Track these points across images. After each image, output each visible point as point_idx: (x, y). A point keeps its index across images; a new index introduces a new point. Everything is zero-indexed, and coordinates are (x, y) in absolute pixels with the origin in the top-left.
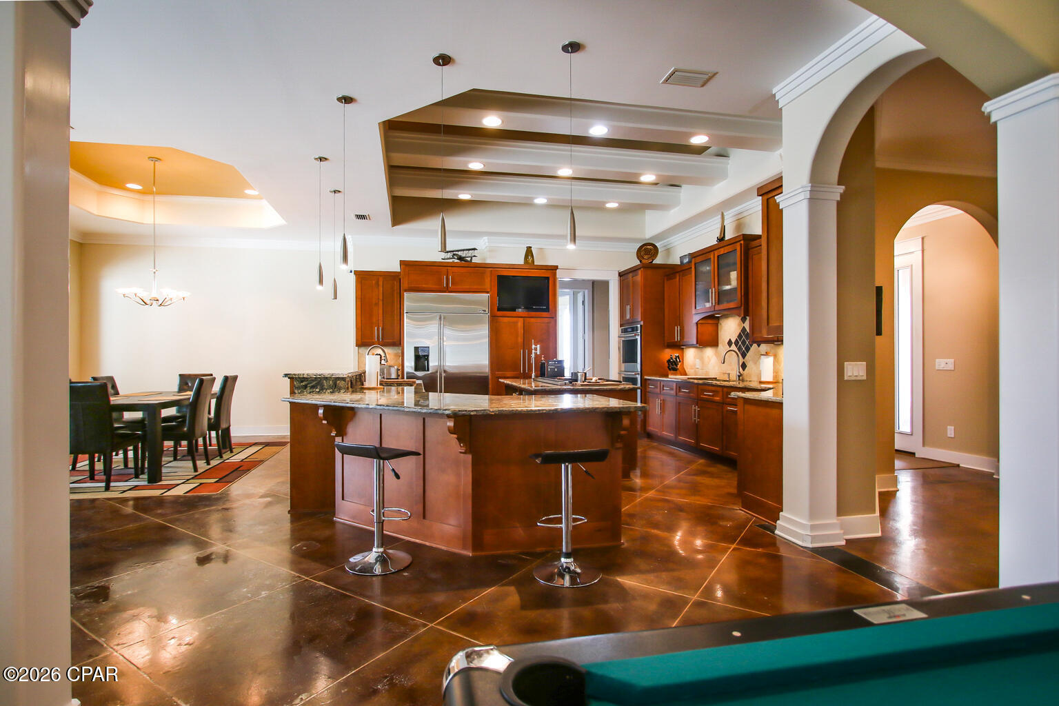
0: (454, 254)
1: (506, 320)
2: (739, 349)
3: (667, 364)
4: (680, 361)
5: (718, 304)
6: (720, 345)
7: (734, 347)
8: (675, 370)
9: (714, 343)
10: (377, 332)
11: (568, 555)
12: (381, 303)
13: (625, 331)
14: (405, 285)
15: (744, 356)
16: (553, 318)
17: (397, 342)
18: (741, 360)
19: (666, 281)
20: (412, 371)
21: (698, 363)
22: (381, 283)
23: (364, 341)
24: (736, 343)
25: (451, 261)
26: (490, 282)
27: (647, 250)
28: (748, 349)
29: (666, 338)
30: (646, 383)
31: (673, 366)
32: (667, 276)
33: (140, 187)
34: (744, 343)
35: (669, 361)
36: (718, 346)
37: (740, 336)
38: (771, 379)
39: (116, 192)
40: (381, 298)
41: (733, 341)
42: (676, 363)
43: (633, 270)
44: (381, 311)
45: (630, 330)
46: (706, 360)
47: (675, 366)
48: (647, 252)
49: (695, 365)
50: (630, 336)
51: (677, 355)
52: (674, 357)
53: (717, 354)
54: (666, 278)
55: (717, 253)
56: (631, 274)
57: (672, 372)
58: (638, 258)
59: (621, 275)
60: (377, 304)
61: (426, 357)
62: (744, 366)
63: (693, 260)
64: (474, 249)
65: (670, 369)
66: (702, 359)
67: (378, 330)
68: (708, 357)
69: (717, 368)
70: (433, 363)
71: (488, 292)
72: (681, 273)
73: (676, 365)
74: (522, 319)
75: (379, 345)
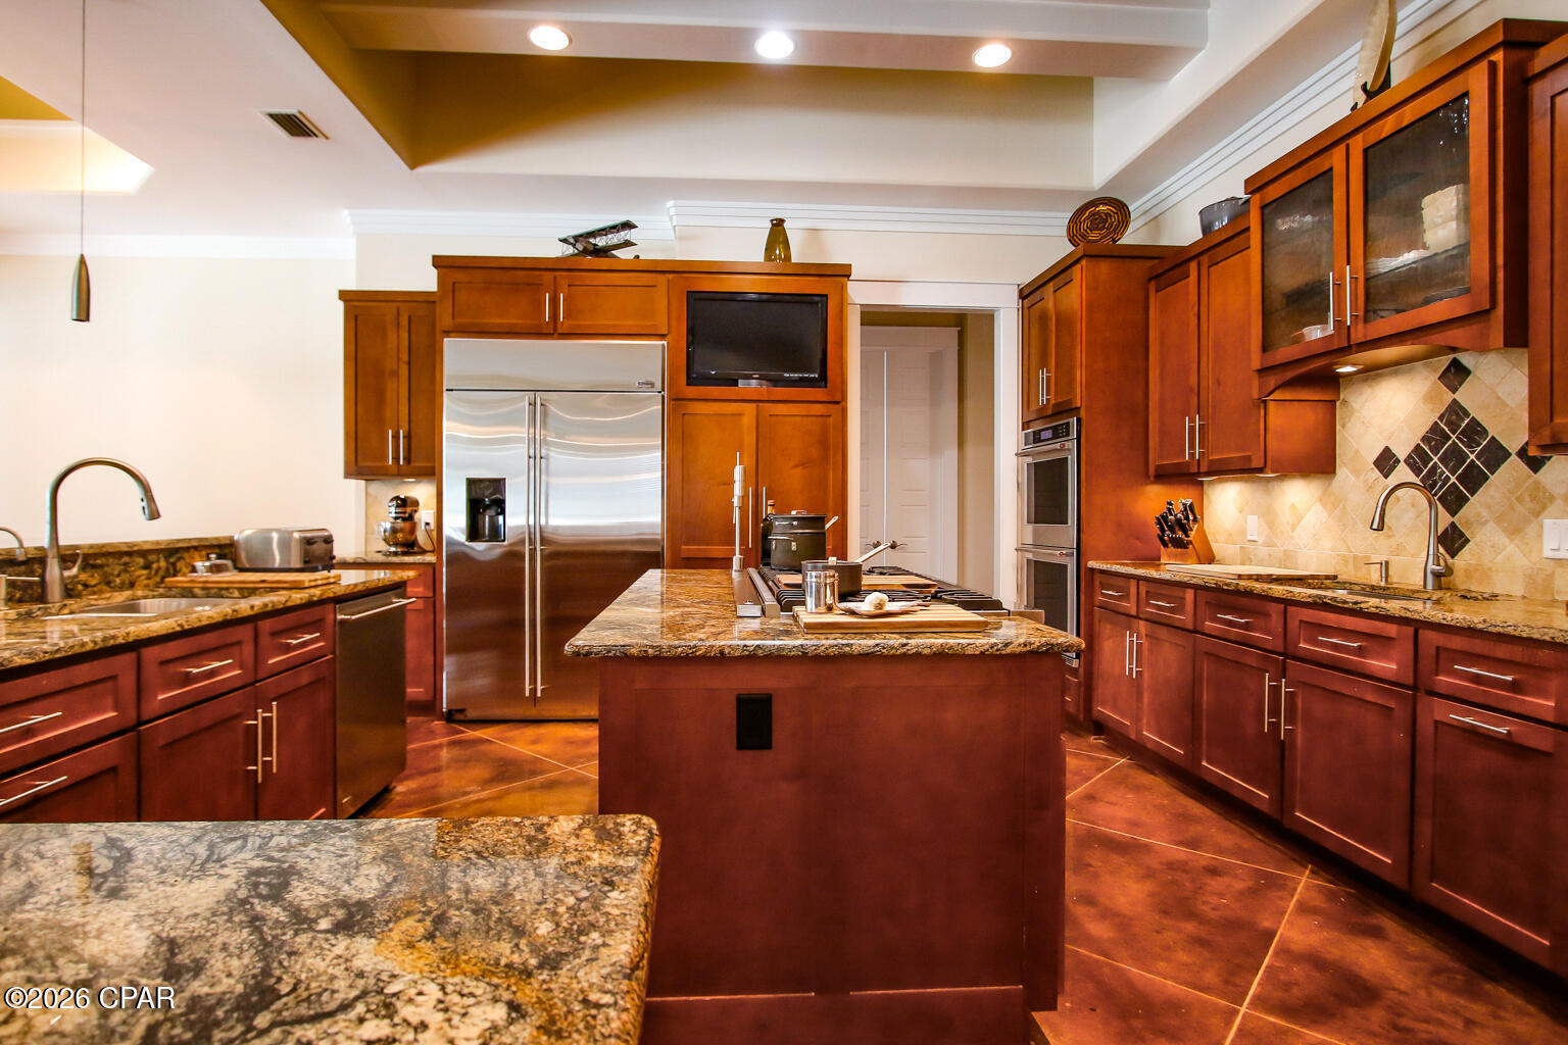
1: (709, 408)
2: (1434, 479)
3: (1156, 529)
4: (1195, 520)
5: (1366, 321)
6: (1342, 471)
7: (1403, 473)
8: (1179, 544)
9: (1320, 462)
10: (392, 449)
12: (404, 371)
13: (1035, 437)
14: (445, 319)
15: (1454, 502)
16: (837, 403)
17: (424, 463)
18: (1445, 518)
19: (1152, 292)
20: (462, 537)
21: (1254, 527)
22: (404, 322)
23: (363, 462)
24: (1417, 460)
26: (667, 308)
27: (1099, 216)
28: (1475, 479)
29: (1152, 455)
30: (1092, 580)
31: (1177, 531)
32: (1156, 277)
34: (1456, 458)
35: (1162, 520)
36: (1333, 472)
37: (1435, 436)
40: (405, 356)
41: (1402, 453)
42: (1183, 525)
43: (1058, 274)
44: (404, 391)
45: (1048, 434)
46: (1285, 516)
47: (1180, 534)
48: (1097, 225)
49: (1243, 532)
50: (1049, 450)
51: (1189, 502)
52: (1178, 508)
53: (1332, 503)
54: (1152, 285)
55: (1358, 144)
56: (1051, 287)
57: (1171, 549)
58: (1071, 239)
59: (1024, 294)
60: (395, 374)
61: (500, 505)
62: (1452, 540)
63: (1257, 196)
64: (628, 225)
65: (1165, 545)
66: (1269, 516)
67: (396, 437)
68: (1293, 506)
70: (515, 518)
71: (662, 336)
72: (1205, 259)
73: (1185, 529)
74: (754, 405)
75: (399, 474)
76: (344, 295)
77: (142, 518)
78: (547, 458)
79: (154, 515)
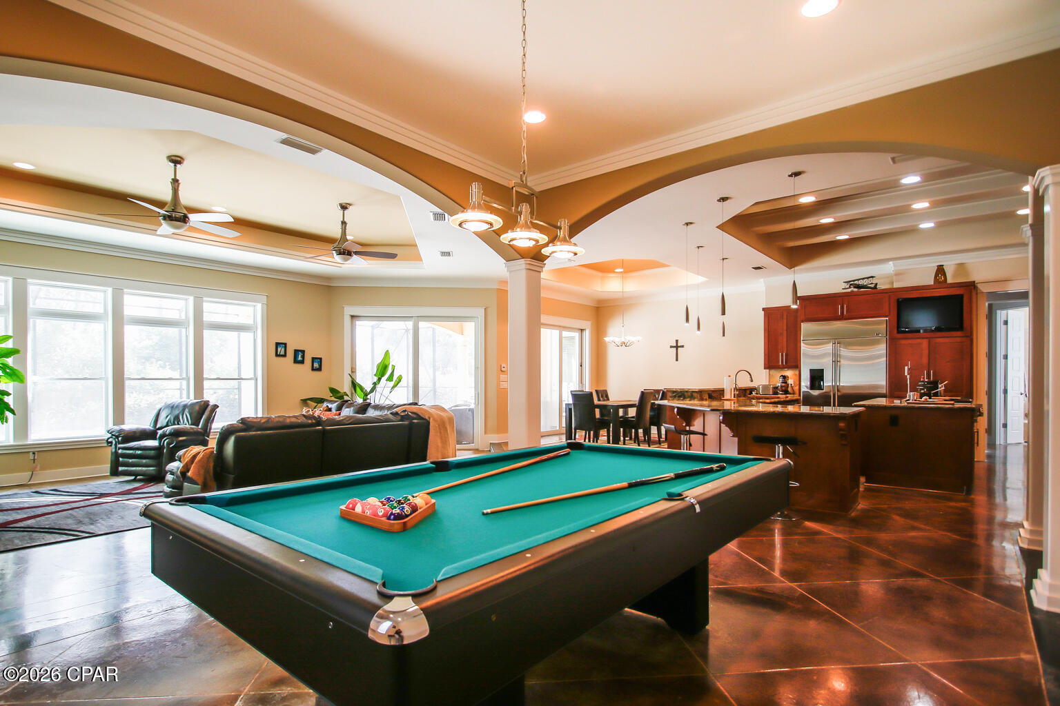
0: (851, 285)
1: (907, 342)
10: (781, 358)
12: (785, 333)
14: (802, 317)
16: (968, 337)
17: (795, 364)
20: (808, 390)
22: (785, 317)
23: (770, 364)
25: (849, 290)
26: (890, 305)
33: (622, 270)
39: (611, 275)
40: (785, 328)
44: (785, 340)
60: (782, 334)
61: (822, 378)
67: (782, 355)
70: (828, 382)
71: (886, 316)
74: (927, 339)
75: (783, 368)
76: (764, 309)
77: (749, 381)
78: (840, 362)
79: (752, 381)
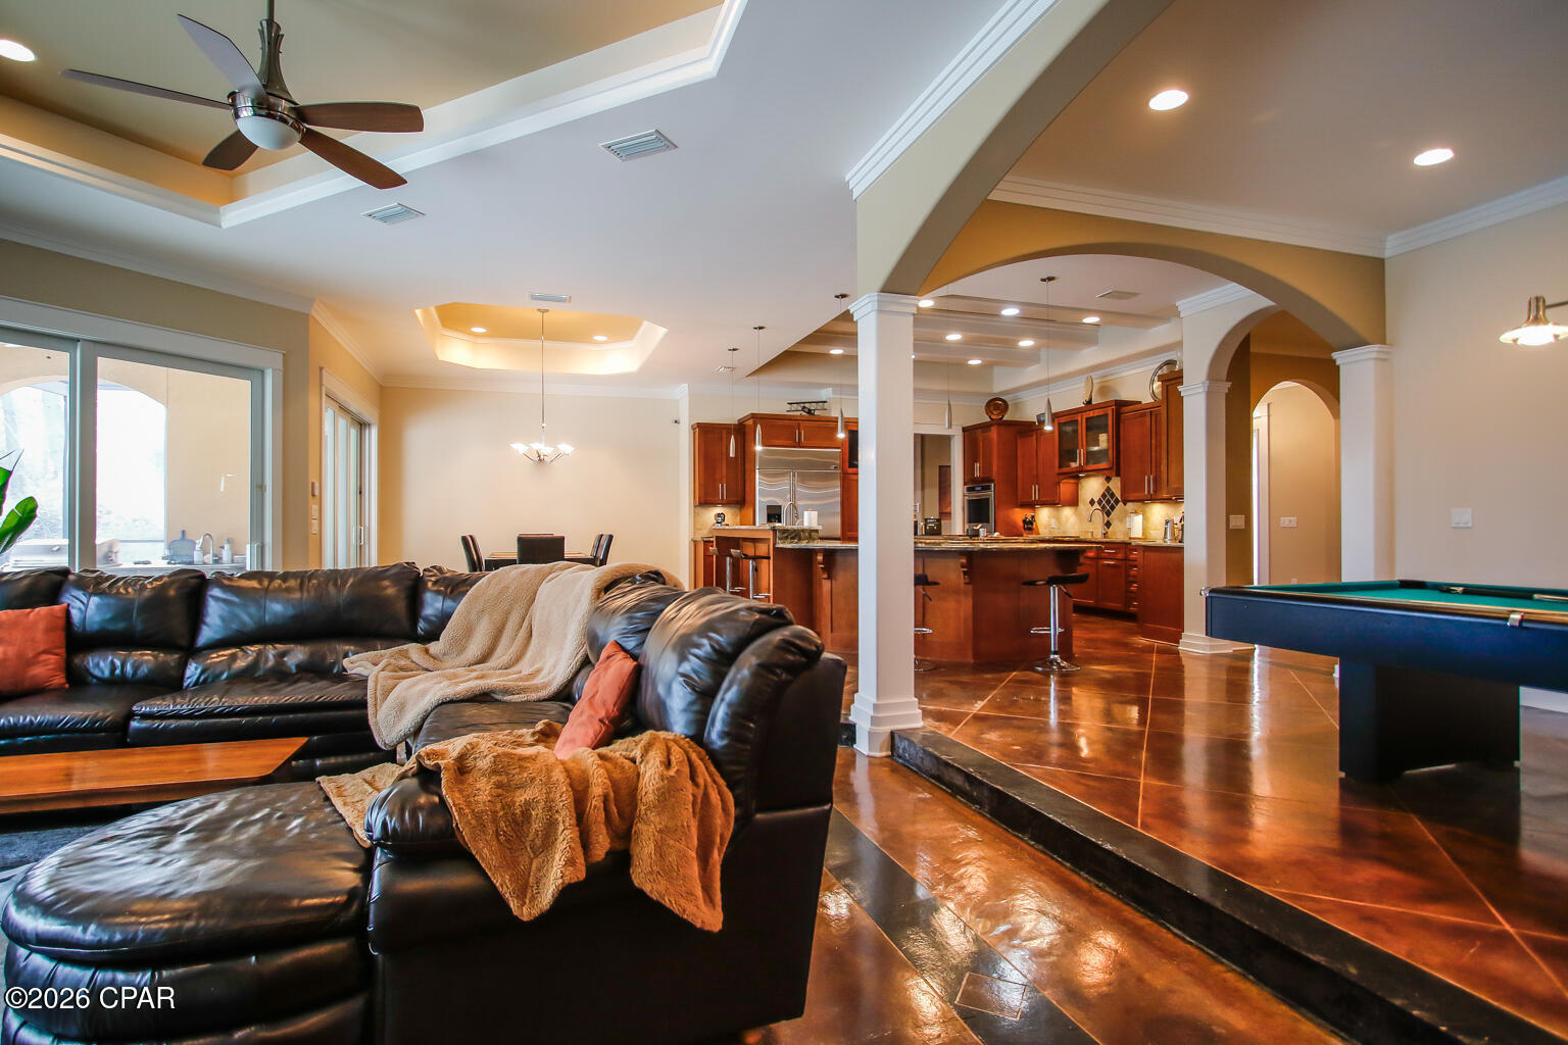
0: (804, 407)
2: (1103, 508)
3: (1022, 524)
4: (1034, 521)
5: (1087, 464)
6: (1080, 505)
7: (1096, 506)
8: (1030, 529)
9: (1074, 502)
10: (721, 490)
11: (1055, 653)
12: (724, 458)
13: (969, 490)
15: (1108, 514)
18: (1106, 518)
19: (1018, 439)
21: (1052, 522)
22: (724, 437)
23: (707, 498)
24: (1100, 502)
25: (798, 413)
27: (997, 405)
28: (1113, 508)
29: (1019, 497)
31: (1029, 524)
32: (1022, 433)
33: (484, 331)
34: (1108, 502)
35: (1023, 521)
36: (1078, 505)
37: (1104, 496)
38: (1140, 536)
39: (461, 336)
40: (724, 452)
42: (1031, 523)
43: (984, 427)
44: (724, 467)
45: (974, 489)
46: (1064, 519)
48: (997, 407)
49: (1049, 524)
50: (980, 495)
51: (1032, 515)
52: (1028, 517)
53: (1079, 515)
54: (1020, 435)
55: (1085, 415)
56: (980, 430)
57: (1028, 531)
58: (987, 413)
59: (965, 431)
60: (720, 459)
62: (1108, 524)
63: (1056, 420)
64: (822, 402)
65: (1026, 529)
66: (1058, 519)
67: (723, 487)
68: (1066, 515)
69: (1076, 527)
71: (839, 448)
72: (1039, 432)
73: (1032, 524)
